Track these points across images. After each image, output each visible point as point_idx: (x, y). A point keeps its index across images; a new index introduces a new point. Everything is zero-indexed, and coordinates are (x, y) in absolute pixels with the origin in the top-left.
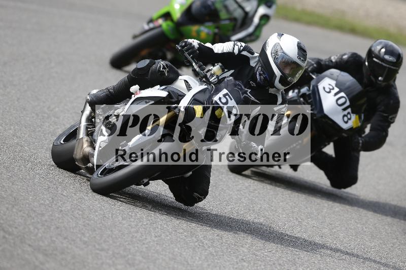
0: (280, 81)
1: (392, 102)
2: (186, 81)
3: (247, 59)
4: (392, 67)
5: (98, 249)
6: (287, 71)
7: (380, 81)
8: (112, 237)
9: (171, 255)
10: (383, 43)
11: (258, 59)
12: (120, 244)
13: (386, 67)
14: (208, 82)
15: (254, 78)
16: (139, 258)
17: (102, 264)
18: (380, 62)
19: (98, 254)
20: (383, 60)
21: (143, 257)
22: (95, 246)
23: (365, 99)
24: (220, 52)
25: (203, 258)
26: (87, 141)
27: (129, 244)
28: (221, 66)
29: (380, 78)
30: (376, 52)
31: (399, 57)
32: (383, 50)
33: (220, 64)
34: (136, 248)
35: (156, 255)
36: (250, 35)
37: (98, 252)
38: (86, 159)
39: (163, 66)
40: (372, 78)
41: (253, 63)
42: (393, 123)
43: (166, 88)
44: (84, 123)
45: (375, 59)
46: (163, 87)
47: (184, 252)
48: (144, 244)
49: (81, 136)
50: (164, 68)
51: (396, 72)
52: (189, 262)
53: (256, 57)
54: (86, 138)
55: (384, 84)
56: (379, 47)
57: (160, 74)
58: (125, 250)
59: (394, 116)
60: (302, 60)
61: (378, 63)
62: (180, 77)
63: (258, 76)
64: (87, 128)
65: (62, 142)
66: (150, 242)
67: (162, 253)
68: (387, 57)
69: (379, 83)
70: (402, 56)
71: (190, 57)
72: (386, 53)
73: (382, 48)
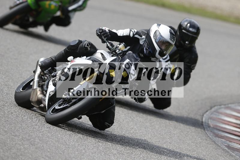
0: (159, 54)
1: (193, 57)
2: (102, 54)
3: (138, 40)
4: (194, 36)
5: (13, 135)
6: (163, 48)
7: (187, 44)
8: (21, 128)
9: (56, 139)
10: (188, 21)
11: (144, 39)
12: (27, 132)
13: (190, 35)
14: (116, 54)
15: (142, 51)
16: (37, 140)
17: (16, 144)
18: (187, 33)
19: (13, 138)
20: (188, 31)
21: (40, 140)
22: (11, 133)
23: (178, 55)
24: (121, 35)
25: (76, 140)
26: (40, 90)
27: (31, 132)
28: (124, 45)
29: (187, 42)
30: (184, 26)
31: (198, 29)
32: (189, 25)
33: (124, 43)
34: (36, 135)
35: (48, 139)
36: (80, 6)
37: (13, 137)
38: (40, 102)
39: (87, 44)
40: (182, 42)
41: (141, 42)
42: (193, 69)
43: (90, 58)
44: (36, 79)
45: (183, 31)
46: (89, 58)
47: (64, 137)
48: (40, 132)
49: (35, 87)
50: (87, 45)
51: (196, 38)
52: (67, 143)
53: (143, 38)
54: (38, 89)
55: (189, 46)
56: (186, 23)
57: (85, 49)
58: (29, 136)
59: (194, 65)
60: (173, 41)
61: (186, 33)
62: (98, 51)
63: (145, 50)
64: (39, 82)
65: (21, 90)
66: (44, 131)
67: (51, 137)
68: (191, 29)
69: (186, 45)
70: (200, 28)
71: (105, 39)
72: (190, 27)
73: (188, 24)
